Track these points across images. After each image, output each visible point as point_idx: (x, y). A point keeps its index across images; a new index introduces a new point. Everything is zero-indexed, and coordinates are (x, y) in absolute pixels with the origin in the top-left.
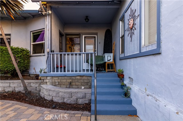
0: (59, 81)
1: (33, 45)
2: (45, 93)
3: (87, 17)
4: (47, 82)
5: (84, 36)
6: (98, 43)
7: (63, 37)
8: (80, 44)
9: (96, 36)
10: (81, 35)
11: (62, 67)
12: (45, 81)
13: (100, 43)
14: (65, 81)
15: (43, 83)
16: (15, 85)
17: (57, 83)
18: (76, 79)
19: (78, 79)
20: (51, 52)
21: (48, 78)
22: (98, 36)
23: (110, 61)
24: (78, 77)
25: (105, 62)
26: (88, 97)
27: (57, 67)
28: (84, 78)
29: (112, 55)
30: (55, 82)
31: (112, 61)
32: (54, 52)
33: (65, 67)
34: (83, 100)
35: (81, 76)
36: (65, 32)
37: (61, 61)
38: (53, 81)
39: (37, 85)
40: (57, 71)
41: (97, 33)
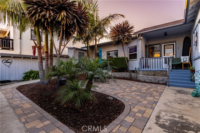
0: (147, 73)
1: (130, 55)
2: (141, 78)
3: (166, 33)
4: (140, 74)
5: (163, 45)
6: (177, 48)
7: (147, 48)
8: (160, 51)
9: (175, 43)
10: (161, 44)
11: (146, 66)
12: (139, 73)
13: (178, 48)
14: (150, 73)
15: (138, 74)
16: (125, 74)
17: (146, 74)
18: (157, 73)
19: (159, 73)
20: (142, 58)
21: (141, 72)
22: (177, 43)
23: (186, 62)
24: (159, 72)
25: (182, 63)
26: (165, 80)
27: (144, 67)
28: (163, 72)
29: (188, 57)
30: (145, 74)
31: (188, 61)
32: (143, 58)
33: (148, 66)
34: (162, 81)
35: (161, 71)
36: (148, 44)
37: (146, 63)
38: (144, 73)
39: (135, 75)
40: (146, 68)
41: (176, 41)
